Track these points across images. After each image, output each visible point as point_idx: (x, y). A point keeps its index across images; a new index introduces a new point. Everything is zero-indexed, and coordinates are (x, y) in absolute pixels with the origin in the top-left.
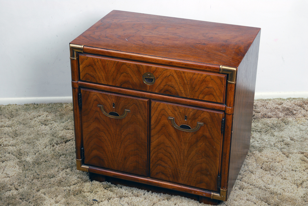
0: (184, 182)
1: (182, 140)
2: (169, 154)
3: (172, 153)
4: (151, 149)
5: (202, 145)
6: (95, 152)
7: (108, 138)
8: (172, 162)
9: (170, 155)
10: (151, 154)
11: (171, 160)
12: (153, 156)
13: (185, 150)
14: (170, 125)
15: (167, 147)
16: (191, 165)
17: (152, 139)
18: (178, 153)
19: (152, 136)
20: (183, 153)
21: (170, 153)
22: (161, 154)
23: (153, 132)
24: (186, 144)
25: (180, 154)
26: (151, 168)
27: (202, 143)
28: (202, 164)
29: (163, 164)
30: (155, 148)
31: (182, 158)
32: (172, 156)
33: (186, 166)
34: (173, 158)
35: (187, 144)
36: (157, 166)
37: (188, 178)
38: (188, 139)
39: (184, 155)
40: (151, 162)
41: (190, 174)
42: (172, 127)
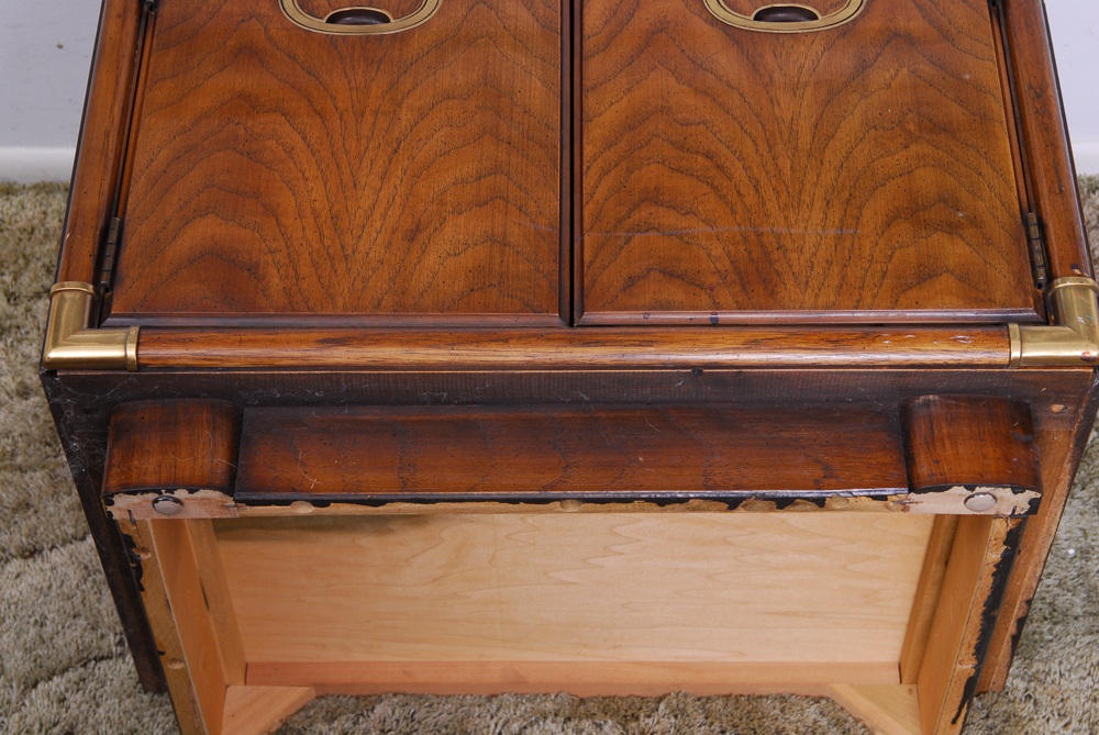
0: (817, 296)
1: (776, 76)
2: (700, 159)
3: (723, 149)
4: (588, 150)
5: (893, 78)
6: (205, 230)
7: (304, 138)
8: (722, 197)
9: (708, 163)
10: (589, 181)
11: (715, 189)
12: (597, 187)
13: (802, 122)
14: (697, 19)
15: (686, 123)
16: (847, 193)
17: (590, 101)
18: (756, 145)
19: (593, 88)
20: (786, 137)
21: (708, 155)
22: (653, 167)
23: (594, 69)
24: (800, 92)
25: (771, 147)
26: (587, 257)
27: (892, 72)
28: (910, 172)
29: (668, 218)
30: (609, 146)
31: (786, 165)
32: (720, 167)
33: (819, 204)
34: (730, 178)
35: (810, 90)
36: (628, 241)
37: (836, 269)
38: (808, 64)
39: (796, 148)
40: (586, 225)
41: (848, 244)
42: (707, 27)
